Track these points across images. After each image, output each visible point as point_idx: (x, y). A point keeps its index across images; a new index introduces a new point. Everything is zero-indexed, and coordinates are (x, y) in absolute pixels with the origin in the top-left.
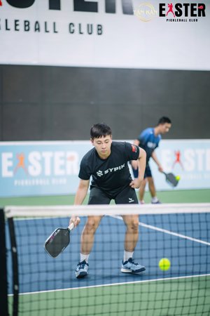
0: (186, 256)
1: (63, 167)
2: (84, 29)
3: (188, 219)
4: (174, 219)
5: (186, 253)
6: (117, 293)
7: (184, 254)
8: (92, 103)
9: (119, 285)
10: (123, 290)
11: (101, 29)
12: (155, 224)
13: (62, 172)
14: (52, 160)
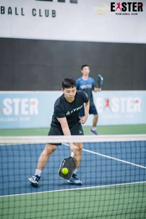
0: (111, 171)
1: (27, 109)
2: (43, 13)
3: (113, 146)
4: (103, 146)
5: (111, 169)
6: (63, 196)
7: (110, 170)
8: (48, 65)
9: (65, 191)
10: (67, 194)
11: (55, 13)
12: (90, 149)
13: (26, 113)
14: (20, 104)
